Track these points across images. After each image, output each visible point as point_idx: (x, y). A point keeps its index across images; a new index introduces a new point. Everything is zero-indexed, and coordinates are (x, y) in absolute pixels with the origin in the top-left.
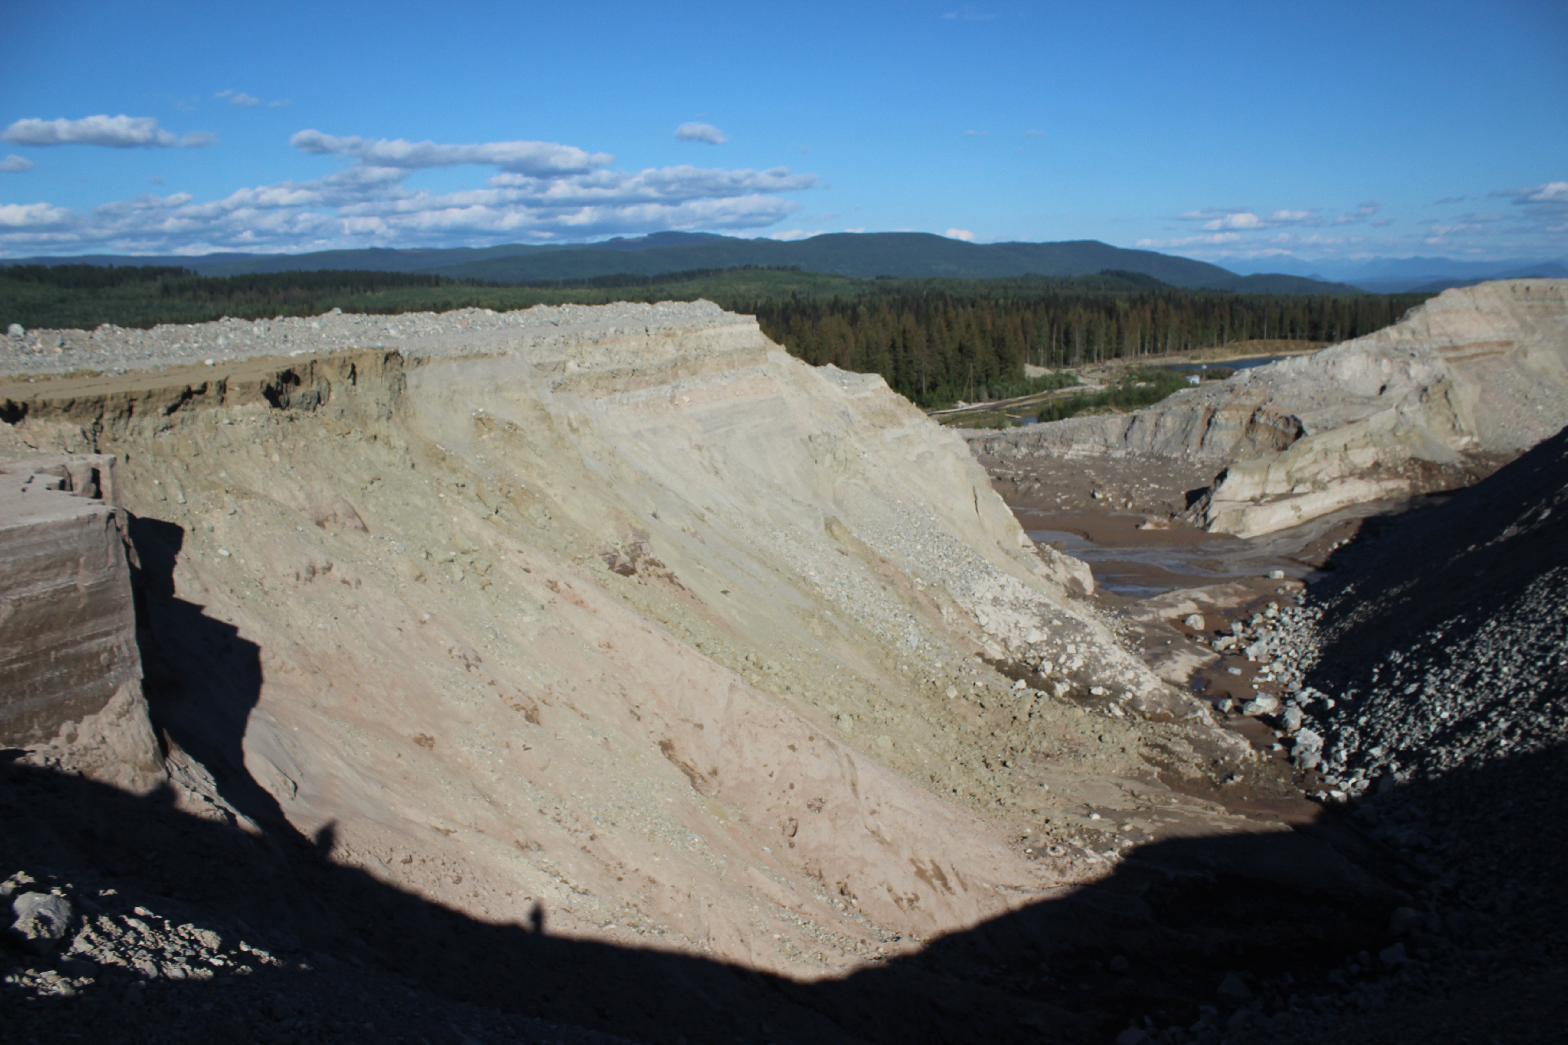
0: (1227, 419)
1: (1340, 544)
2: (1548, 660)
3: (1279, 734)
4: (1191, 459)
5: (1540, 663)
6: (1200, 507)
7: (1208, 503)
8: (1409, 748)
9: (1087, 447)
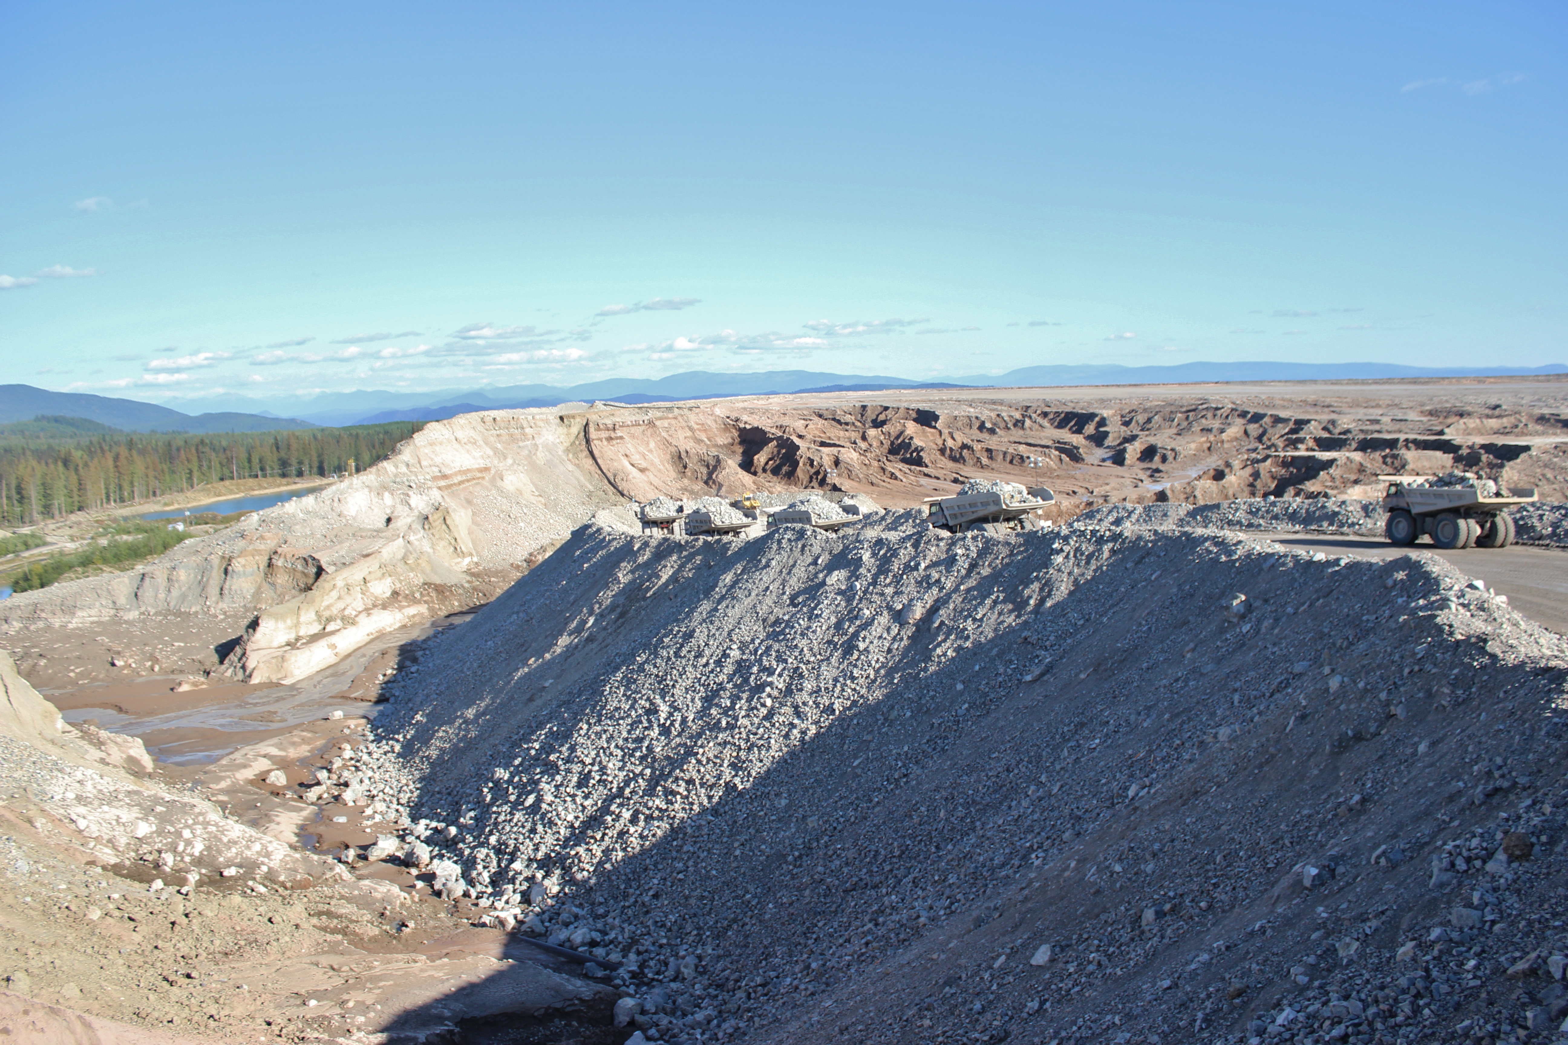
0: (244, 566)
1: (385, 675)
2: (644, 749)
3: (414, 872)
4: (212, 611)
5: (638, 754)
6: (236, 659)
7: (244, 654)
8: (547, 856)
9: (93, 612)
